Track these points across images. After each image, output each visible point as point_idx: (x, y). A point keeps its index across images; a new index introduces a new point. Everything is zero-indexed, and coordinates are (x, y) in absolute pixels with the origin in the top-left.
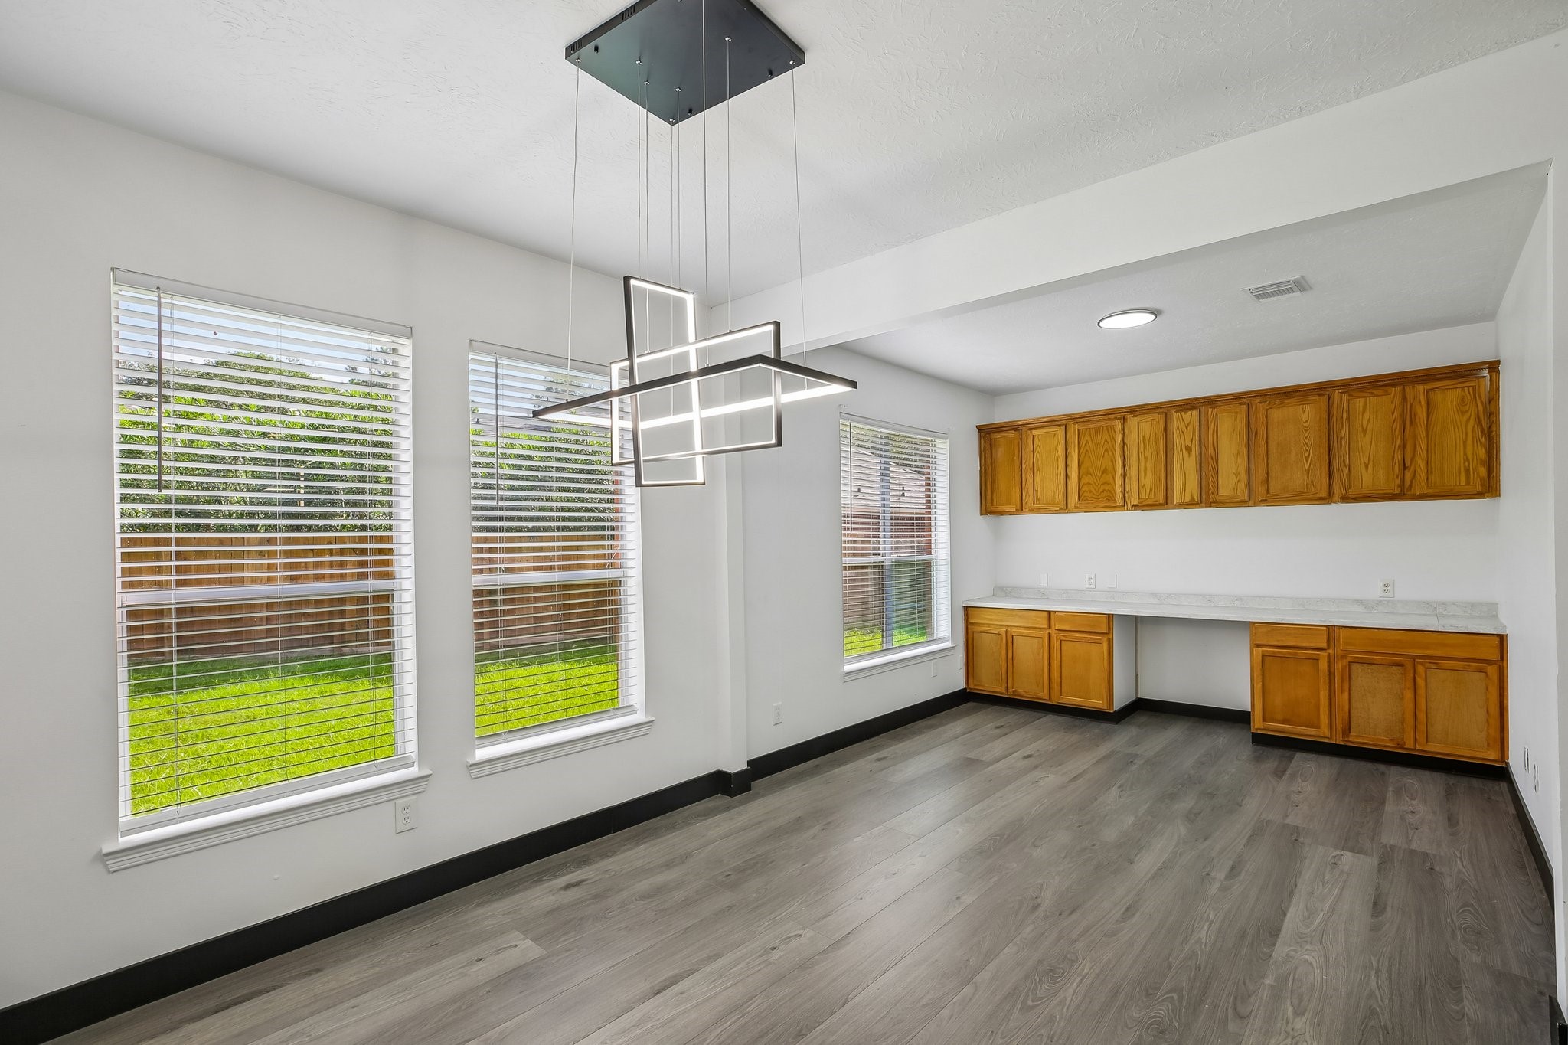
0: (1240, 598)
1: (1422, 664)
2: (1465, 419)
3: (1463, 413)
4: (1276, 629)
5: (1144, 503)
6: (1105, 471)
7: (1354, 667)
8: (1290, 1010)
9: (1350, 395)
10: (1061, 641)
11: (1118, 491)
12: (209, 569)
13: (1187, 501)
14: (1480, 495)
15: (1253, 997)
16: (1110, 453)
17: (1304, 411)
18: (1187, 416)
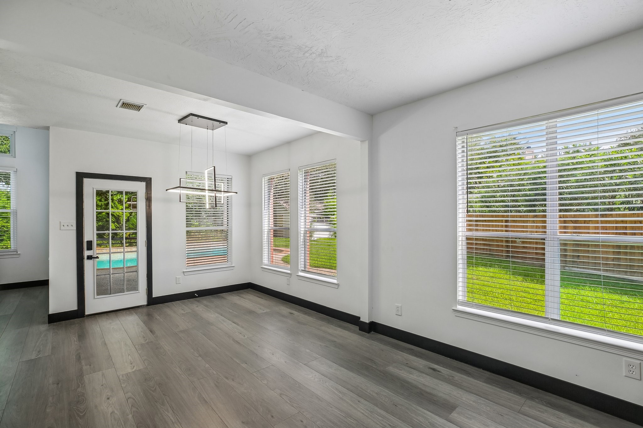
8: (116, 412)
12: (517, 227)
15: (130, 407)
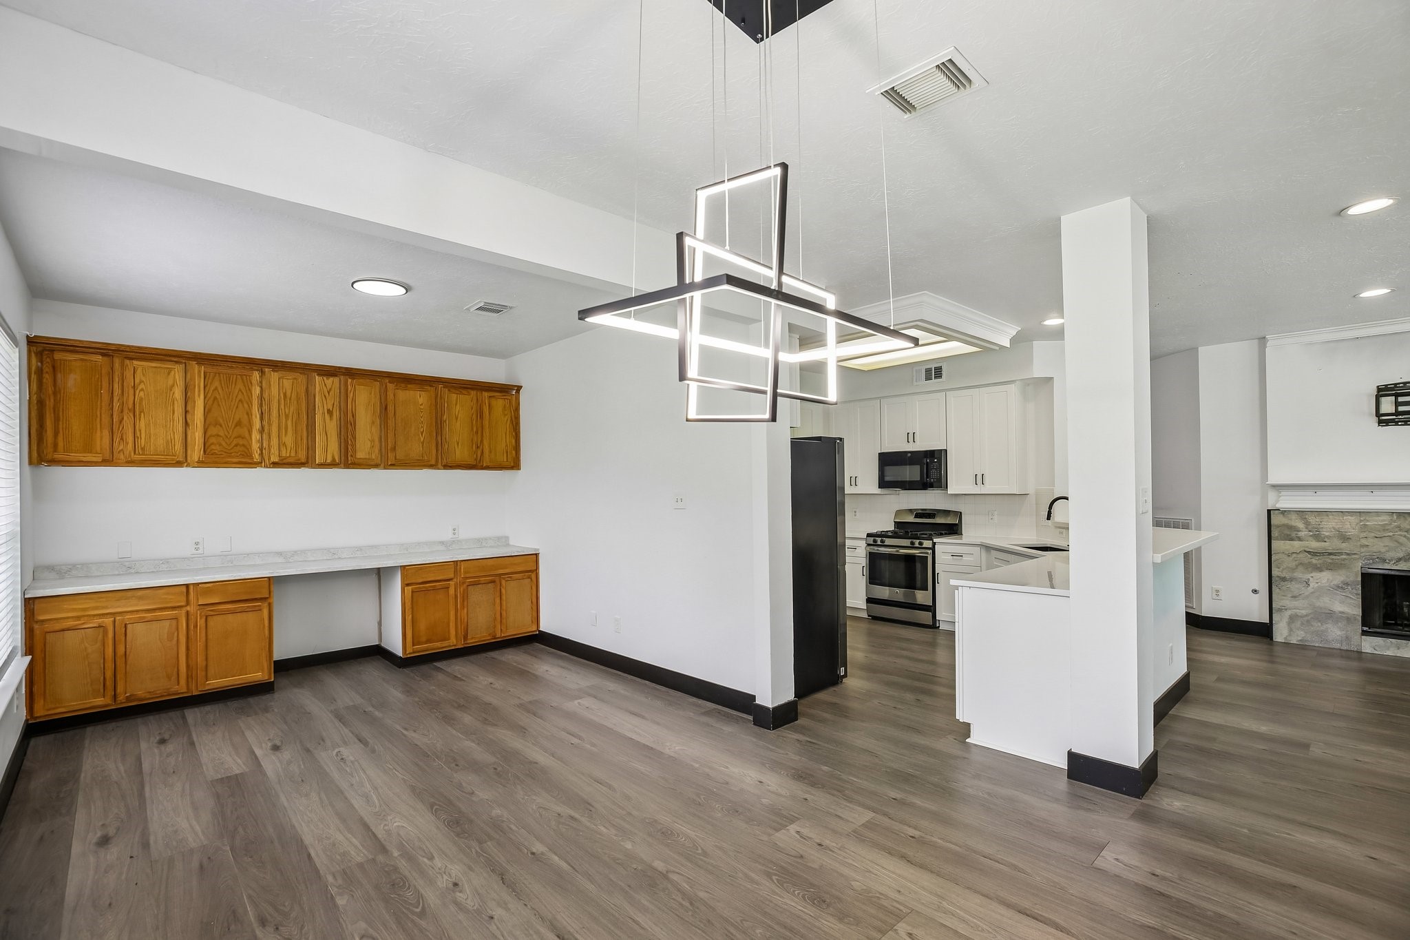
0: (360, 549)
1: (504, 579)
2: (506, 419)
3: (505, 415)
4: (421, 569)
5: (285, 461)
6: (239, 424)
7: (470, 588)
9: (449, 390)
10: (207, 616)
11: (255, 446)
13: (329, 461)
14: (512, 468)
16: (246, 405)
17: (420, 396)
18: (329, 381)
